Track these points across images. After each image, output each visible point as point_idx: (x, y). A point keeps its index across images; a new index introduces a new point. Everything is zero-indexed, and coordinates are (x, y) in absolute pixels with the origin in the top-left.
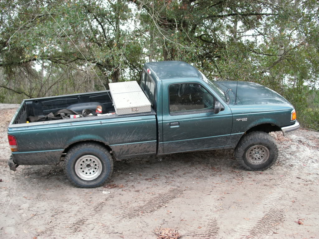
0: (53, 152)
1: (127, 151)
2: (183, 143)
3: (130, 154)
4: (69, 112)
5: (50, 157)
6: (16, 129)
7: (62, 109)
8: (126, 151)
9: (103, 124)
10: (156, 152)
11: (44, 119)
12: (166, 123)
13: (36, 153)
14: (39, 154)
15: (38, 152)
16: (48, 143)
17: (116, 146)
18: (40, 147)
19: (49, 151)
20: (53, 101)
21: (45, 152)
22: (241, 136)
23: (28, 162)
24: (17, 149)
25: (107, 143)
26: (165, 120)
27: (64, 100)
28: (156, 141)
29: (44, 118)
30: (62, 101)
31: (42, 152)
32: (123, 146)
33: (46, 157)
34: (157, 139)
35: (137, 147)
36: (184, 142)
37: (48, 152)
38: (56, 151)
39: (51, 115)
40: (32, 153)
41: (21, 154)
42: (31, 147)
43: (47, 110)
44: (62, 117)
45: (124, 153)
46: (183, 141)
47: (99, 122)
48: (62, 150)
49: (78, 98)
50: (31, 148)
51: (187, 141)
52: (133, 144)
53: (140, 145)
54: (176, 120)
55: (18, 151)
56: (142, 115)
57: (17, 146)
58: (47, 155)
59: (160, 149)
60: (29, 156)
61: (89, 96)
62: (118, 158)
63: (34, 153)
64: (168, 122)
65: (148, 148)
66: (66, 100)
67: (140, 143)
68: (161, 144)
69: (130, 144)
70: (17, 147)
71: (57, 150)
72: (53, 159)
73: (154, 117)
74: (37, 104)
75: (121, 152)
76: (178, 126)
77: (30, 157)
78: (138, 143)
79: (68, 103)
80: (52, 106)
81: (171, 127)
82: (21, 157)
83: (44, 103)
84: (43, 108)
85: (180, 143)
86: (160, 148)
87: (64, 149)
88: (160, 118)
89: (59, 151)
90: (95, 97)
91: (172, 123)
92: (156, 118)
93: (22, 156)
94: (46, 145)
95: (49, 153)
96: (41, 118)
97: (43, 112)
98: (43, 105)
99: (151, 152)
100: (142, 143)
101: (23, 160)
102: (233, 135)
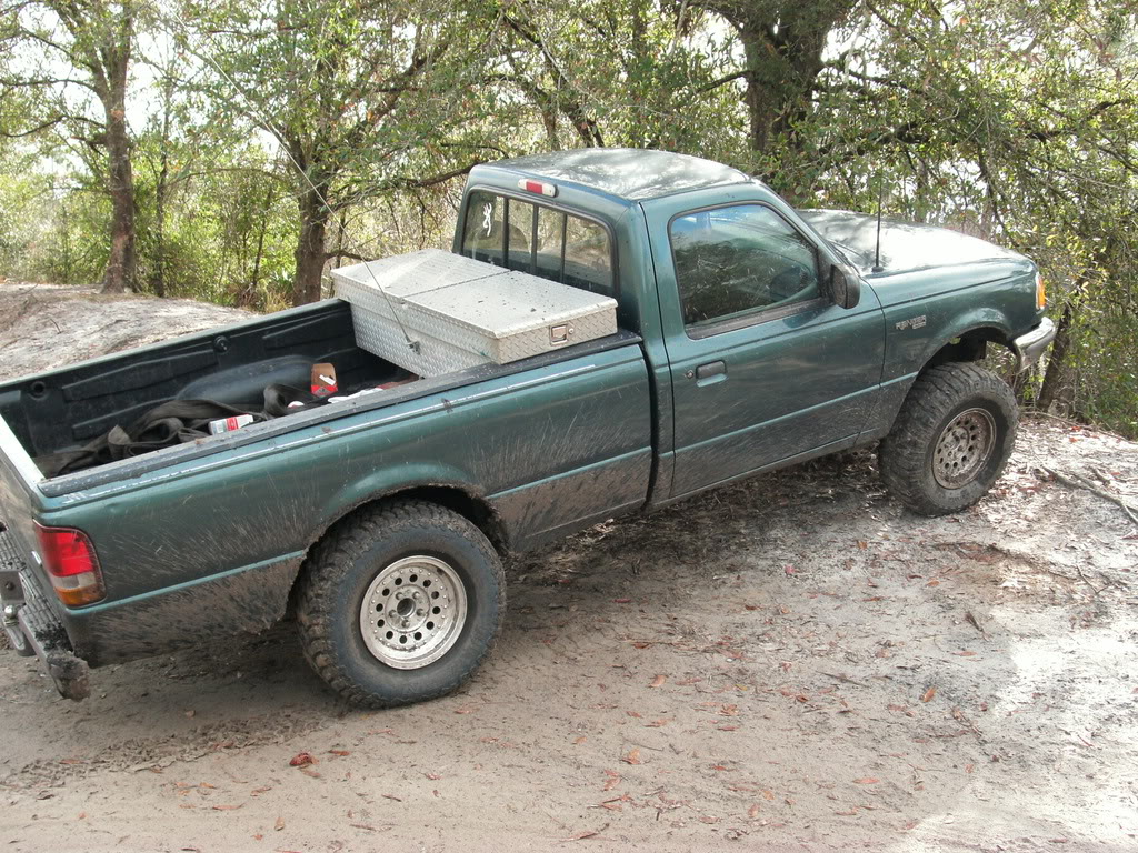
0: (260, 569)
1: (549, 512)
2: (738, 443)
3: (560, 522)
4: (200, 411)
5: (248, 598)
6: (82, 495)
7: (162, 403)
8: (545, 510)
9: (455, 410)
10: (645, 494)
11: (89, 459)
12: (681, 370)
13: (187, 593)
14: (200, 591)
15: (200, 586)
16: (235, 533)
17: (511, 494)
18: (201, 559)
19: (244, 568)
20: (111, 377)
21: (224, 580)
22: (910, 385)
23: (148, 644)
24: (98, 587)
25: (477, 489)
26: (676, 359)
27: (161, 363)
28: (650, 448)
29: (89, 454)
30: (153, 371)
31: (213, 583)
32: (537, 490)
33: (232, 599)
34: (654, 442)
35: (585, 486)
36: (740, 438)
37: (237, 575)
38: (273, 565)
39: (118, 436)
40: (167, 595)
41: (115, 609)
42: (163, 566)
43: (89, 417)
44: (180, 433)
45: (537, 522)
46: (741, 435)
47: (436, 403)
48: (298, 553)
49: (218, 349)
50: (163, 571)
51: (752, 433)
52: (571, 476)
53: (598, 473)
54: (713, 352)
55: (103, 596)
56: (590, 350)
57: (96, 574)
58: (235, 590)
59: (663, 480)
60: (157, 611)
61: (263, 333)
62: (515, 550)
63: (176, 592)
64: (689, 367)
65: (623, 482)
66: (166, 363)
67: (596, 469)
68: (669, 457)
69: (561, 479)
70: (98, 580)
71: (279, 558)
72: (259, 604)
73: (636, 351)
74: (43, 398)
75: (529, 518)
76: (720, 378)
77: (157, 615)
78: (590, 470)
79: (178, 377)
80: (111, 398)
81: (702, 384)
82: (115, 623)
83: (76, 388)
84: (70, 415)
85: (730, 445)
86: (663, 477)
87: (307, 550)
88: (657, 354)
89: (286, 561)
90: (286, 333)
91: (704, 368)
92: (646, 356)
93: (120, 617)
94: (228, 545)
95: (246, 577)
96: (75, 456)
97: (73, 430)
98: (67, 401)
99: (629, 500)
100: (603, 467)
101: (124, 636)
102: (887, 387)
